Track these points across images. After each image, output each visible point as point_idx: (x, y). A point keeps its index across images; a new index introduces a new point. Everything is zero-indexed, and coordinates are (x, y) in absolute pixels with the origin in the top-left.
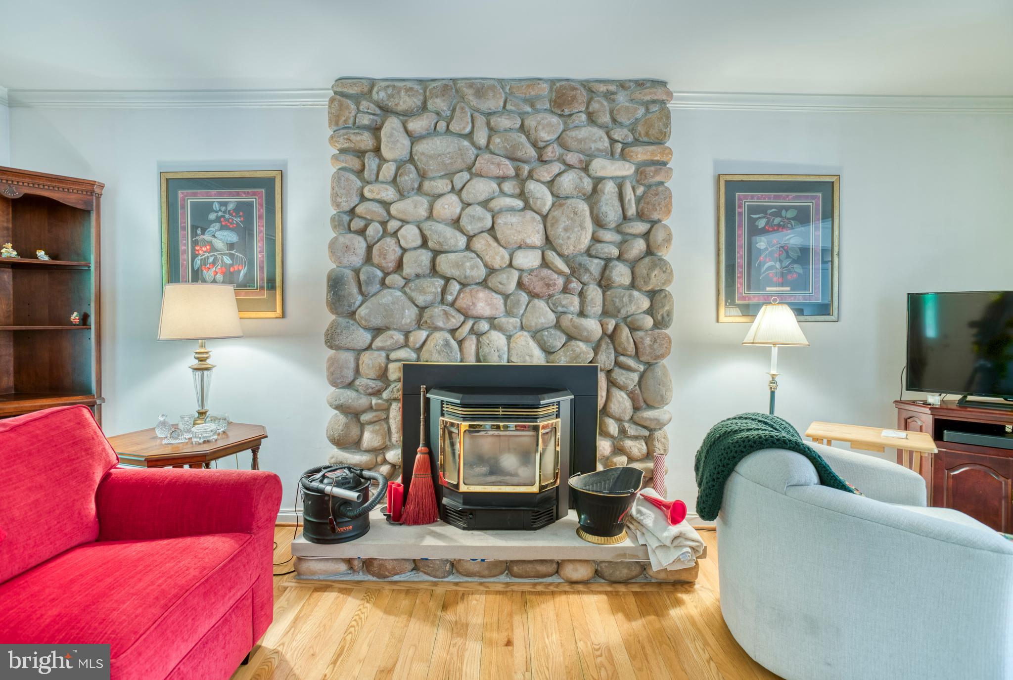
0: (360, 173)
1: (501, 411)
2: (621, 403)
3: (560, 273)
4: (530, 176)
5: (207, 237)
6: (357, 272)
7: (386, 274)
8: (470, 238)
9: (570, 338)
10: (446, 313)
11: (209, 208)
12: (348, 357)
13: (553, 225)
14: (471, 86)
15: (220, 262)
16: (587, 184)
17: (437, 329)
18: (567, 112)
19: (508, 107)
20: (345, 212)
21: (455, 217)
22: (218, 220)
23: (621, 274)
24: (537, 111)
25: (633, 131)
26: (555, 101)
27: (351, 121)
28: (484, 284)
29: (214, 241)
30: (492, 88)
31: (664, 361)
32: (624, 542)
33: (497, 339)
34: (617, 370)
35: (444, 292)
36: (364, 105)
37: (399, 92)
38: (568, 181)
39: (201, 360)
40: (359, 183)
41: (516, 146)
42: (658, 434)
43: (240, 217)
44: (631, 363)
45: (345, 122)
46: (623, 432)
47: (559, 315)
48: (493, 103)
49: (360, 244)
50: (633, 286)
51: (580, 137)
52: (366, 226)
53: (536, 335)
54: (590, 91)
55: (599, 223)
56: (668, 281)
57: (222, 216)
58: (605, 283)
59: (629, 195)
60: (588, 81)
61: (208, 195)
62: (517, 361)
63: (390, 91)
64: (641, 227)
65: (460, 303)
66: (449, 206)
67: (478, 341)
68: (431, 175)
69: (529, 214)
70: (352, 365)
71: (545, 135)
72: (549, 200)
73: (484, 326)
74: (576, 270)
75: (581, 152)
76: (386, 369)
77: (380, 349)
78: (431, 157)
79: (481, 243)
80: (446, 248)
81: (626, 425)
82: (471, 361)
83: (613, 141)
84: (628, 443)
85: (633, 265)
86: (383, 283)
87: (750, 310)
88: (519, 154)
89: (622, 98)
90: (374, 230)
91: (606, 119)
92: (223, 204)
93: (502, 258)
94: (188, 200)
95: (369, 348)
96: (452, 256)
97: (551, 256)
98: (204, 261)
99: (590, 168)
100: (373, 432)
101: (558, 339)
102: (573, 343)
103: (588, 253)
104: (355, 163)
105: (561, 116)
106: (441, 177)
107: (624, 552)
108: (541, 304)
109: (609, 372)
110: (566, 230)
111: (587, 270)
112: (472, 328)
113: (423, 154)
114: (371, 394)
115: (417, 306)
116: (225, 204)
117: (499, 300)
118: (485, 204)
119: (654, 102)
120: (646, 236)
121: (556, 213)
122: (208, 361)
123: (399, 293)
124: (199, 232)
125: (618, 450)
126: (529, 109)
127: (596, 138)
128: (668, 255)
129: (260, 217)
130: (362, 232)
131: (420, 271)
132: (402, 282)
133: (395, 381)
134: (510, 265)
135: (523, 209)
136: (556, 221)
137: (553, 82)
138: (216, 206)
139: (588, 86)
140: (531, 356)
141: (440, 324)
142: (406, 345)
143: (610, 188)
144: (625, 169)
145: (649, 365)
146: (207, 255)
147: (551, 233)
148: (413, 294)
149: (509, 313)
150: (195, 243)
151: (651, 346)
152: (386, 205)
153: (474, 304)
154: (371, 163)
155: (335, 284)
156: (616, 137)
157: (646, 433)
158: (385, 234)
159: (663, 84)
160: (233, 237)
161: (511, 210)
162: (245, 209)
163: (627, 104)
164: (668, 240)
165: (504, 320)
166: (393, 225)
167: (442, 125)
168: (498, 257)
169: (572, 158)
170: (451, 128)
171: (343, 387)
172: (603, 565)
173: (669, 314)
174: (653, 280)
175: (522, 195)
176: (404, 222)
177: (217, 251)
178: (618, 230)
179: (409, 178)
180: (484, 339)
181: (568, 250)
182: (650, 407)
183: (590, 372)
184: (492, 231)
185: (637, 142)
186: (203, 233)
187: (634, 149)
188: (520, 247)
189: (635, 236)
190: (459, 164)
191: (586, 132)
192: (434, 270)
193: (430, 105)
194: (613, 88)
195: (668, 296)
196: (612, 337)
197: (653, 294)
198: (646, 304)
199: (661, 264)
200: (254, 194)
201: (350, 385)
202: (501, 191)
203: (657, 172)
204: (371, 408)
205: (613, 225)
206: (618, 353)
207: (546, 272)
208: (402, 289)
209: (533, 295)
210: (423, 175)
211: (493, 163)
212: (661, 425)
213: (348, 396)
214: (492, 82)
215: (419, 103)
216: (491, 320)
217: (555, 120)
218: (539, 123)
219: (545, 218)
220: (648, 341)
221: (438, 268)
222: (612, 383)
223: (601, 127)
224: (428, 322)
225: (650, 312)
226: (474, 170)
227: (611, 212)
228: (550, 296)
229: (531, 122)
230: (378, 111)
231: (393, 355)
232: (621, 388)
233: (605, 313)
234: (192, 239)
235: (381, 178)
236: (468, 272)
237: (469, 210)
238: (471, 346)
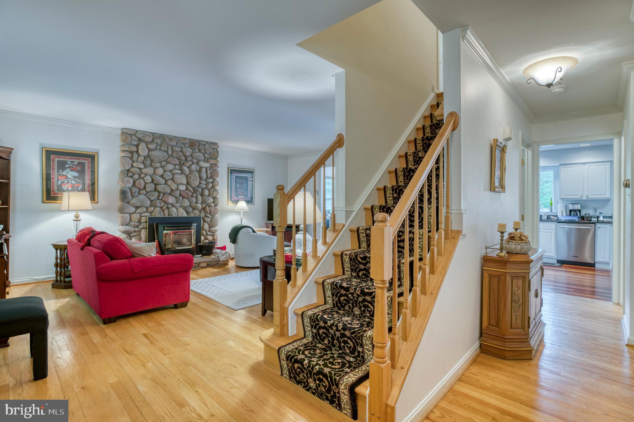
0: (131, 158)
1: (182, 228)
2: (206, 226)
3: (191, 191)
4: (183, 164)
5: (64, 173)
6: (130, 189)
7: (140, 190)
8: (166, 181)
9: (194, 209)
10: (160, 203)
11: (66, 163)
12: (128, 216)
13: (189, 178)
14: (168, 137)
15: (70, 183)
16: (198, 168)
17: (157, 207)
18: (193, 148)
19: (178, 145)
20: (126, 170)
21: (162, 174)
22: (69, 167)
23: (206, 192)
24: (185, 147)
25: (209, 155)
26: (190, 145)
27: (129, 142)
28: (170, 194)
29: (68, 175)
30: (174, 139)
31: (216, 215)
32: (212, 256)
33: (174, 209)
34: (205, 218)
35: (159, 196)
36: (134, 137)
37: (146, 136)
38: (194, 167)
39: (77, 217)
40: (131, 162)
41: (180, 156)
42: (215, 234)
43: (79, 167)
44: (209, 215)
45: (128, 142)
46: (207, 234)
47: (190, 203)
48: (174, 143)
49: (131, 181)
50: (209, 195)
51: (197, 155)
52: (133, 175)
53: (185, 208)
54: (199, 143)
55: (201, 178)
56: (217, 195)
57: (71, 166)
58: (202, 195)
59: (209, 172)
60: (199, 140)
61: (65, 158)
62: (180, 216)
63: (143, 135)
64: (211, 180)
65: (164, 199)
66: (160, 171)
67: (168, 210)
68: (155, 161)
69: (183, 175)
70: (129, 218)
71: (188, 154)
72: (188, 171)
73: (170, 206)
74: (195, 191)
75: (197, 159)
76: (140, 219)
77: (138, 213)
78: (155, 156)
79: (170, 182)
80: (160, 183)
81: (208, 232)
82: (167, 216)
83: (205, 157)
84: (208, 237)
85: (209, 190)
86: (139, 193)
87: (236, 202)
88: (181, 158)
89: (207, 146)
90: (136, 176)
91: (203, 151)
92: (71, 162)
93: (175, 187)
94: (56, 159)
95: (134, 213)
96: (162, 186)
97: (189, 187)
98: (63, 182)
99: (199, 164)
100: (136, 239)
101: (190, 210)
102: (194, 210)
103: (198, 186)
104: (130, 155)
105: (191, 149)
106: (157, 162)
107: (213, 259)
108: (186, 200)
109: (203, 218)
110: (193, 180)
111: (198, 191)
112: (167, 207)
113: (153, 155)
114: (135, 227)
115: (150, 200)
116: (73, 162)
117: (174, 199)
118: (170, 171)
119: (215, 148)
120: (212, 183)
121: (190, 175)
122: (79, 218)
123: (144, 196)
124: (61, 171)
125: (206, 239)
126: (183, 146)
127: (200, 156)
128: (217, 188)
129: (89, 168)
130: (131, 177)
131: (152, 190)
132: (145, 192)
133: (144, 223)
134: (177, 189)
135: (181, 174)
136: (190, 178)
137: (190, 139)
138: (69, 162)
139: (199, 141)
140: (184, 214)
141: (158, 205)
142: (147, 212)
143: (204, 170)
144: (207, 165)
145: (213, 216)
146: (64, 180)
147: (189, 181)
148: (149, 197)
149: (177, 202)
150: (58, 175)
151: (214, 211)
152: (140, 169)
153: (168, 200)
154: (135, 156)
155: (123, 193)
156: (206, 156)
157: (212, 234)
158: (140, 177)
159: (216, 144)
160: (76, 174)
161: (178, 173)
162: (82, 165)
163: (208, 148)
164: (218, 184)
165: (176, 204)
166: (143, 175)
167: (158, 147)
168: (174, 187)
169: (195, 161)
170: (161, 148)
171: (125, 225)
172: (209, 263)
173: (218, 203)
174: (214, 194)
175: (181, 170)
176: (146, 175)
177: (69, 178)
178: (205, 181)
179: (148, 162)
180: (170, 210)
181: (193, 186)
182: (213, 227)
183: (199, 218)
184: (172, 179)
185: (211, 158)
186: (63, 172)
187: (210, 160)
188: (180, 184)
189: (210, 182)
190: (164, 159)
191: (198, 154)
192: (155, 190)
193: (155, 141)
194: (205, 143)
195: (217, 198)
196: (204, 209)
197: (214, 198)
198: (212, 200)
199: (216, 190)
200: (86, 160)
201: (127, 225)
202: (175, 168)
203: (215, 167)
204: (135, 231)
205: (204, 179)
206: (205, 213)
207: (187, 191)
208: (145, 195)
209: (183, 197)
210: (152, 161)
211: (174, 160)
212: (216, 231)
213: (127, 228)
214: (173, 137)
215: (152, 140)
216: (172, 204)
217: (190, 150)
218: (186, 150)
219: (187, 176)
220: (213, 210)
221: (157, 189)
222: (204, 221)
223: (202, 153)
224: (155, 204)
225: (213, 202)
226: (167, 161)
227: (204, 176)
228: (188, 198)
229: (184, 150)
230: (138, 140)
231: (143, 215)
232: (206, 222)
233: (202, 203)
234: (57, 173)
235: (139, 160)
236: (167, 191)
237: (165, 173)
238: (166, 212)
